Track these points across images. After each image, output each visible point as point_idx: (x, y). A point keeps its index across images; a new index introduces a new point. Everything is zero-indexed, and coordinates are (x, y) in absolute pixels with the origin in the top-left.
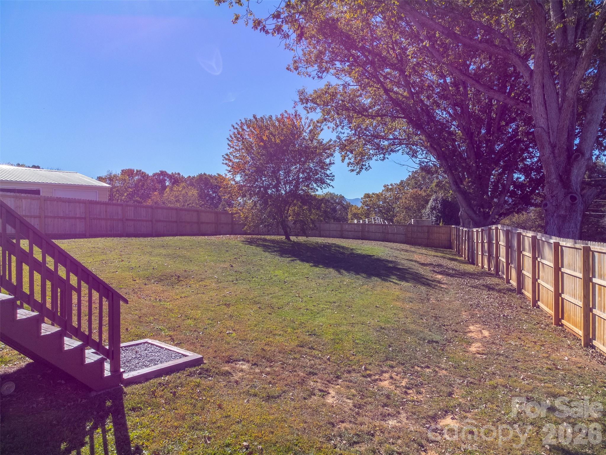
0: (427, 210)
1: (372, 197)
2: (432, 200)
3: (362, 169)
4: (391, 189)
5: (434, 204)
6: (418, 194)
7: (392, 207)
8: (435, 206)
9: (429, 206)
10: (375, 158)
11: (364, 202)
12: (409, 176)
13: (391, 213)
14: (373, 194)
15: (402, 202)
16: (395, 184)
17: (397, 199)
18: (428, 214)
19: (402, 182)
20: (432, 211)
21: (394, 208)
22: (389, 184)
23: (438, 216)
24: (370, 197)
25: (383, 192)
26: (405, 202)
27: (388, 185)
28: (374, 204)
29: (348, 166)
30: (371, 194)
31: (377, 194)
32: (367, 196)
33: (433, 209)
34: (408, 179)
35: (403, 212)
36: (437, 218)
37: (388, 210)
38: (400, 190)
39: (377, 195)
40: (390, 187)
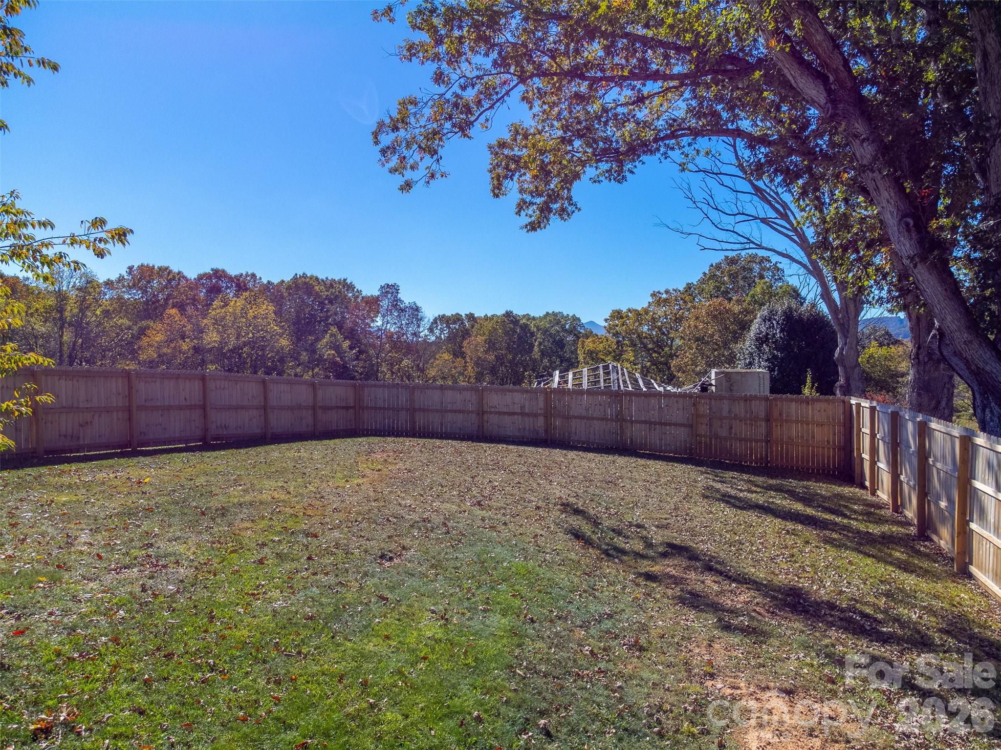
0: (747, 344)
1: (627, 316)
2: (758, 320)
3: (550, 210)
4: (666, 300)
5: (763, 329)
6: (725, 308)
7: (668, 338)
8: (767, 334)
9: (752, 334)
10: (590, 172)
11: (610, 328)
12: (705, 274)
13: (667, 349)
14: (629, 310)
15: (689, 326)
16: (674, 290)
17: (679, 320)
18: (751, 354)
19: (689, 287)
20: (762, 344)
21: (673, 340)
22: (662, 291)
23: (775, 357)
24: (622, 318)
25: (649, 306)
26: (696, 327)
27: (659, 292)
28: (630, 332)
29: (518, 213)
30: (625, 310)
31: (636, 310)
32: (617, 315)
33: (762, 340)
34: (702, 281)
35: (690, 348)
36: (772, 363)
37: (659, 345)
38: (685, 302)
39: (638, 313)
40: (664, 296)
